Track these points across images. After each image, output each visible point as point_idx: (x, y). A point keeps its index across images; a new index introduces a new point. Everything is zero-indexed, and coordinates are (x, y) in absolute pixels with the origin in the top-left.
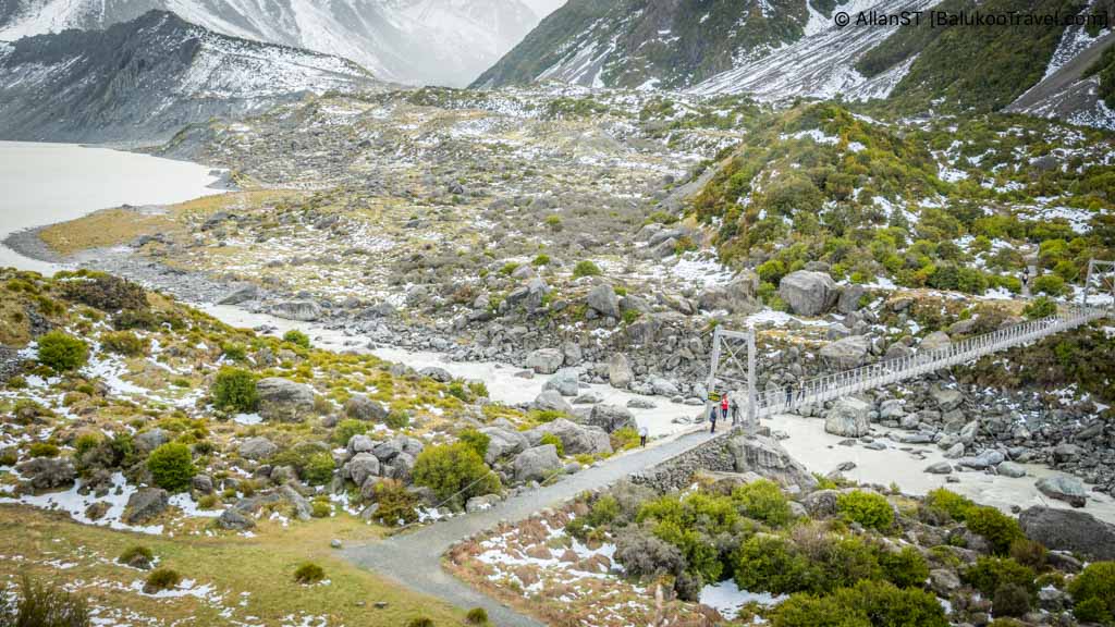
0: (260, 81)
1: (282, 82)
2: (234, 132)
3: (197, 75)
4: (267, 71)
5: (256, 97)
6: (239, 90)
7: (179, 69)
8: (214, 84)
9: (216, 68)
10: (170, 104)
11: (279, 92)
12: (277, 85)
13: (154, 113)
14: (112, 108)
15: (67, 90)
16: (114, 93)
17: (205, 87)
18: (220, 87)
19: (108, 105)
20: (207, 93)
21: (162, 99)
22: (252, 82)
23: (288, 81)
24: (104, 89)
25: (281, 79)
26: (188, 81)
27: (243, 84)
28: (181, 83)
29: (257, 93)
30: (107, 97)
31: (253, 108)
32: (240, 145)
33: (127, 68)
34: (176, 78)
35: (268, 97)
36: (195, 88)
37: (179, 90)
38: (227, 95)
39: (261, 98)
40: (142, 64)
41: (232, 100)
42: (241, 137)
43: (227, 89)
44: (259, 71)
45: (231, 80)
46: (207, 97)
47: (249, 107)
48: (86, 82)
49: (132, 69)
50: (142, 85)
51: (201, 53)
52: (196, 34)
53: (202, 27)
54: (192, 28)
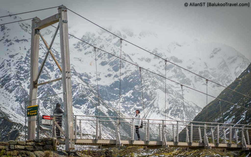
51: (19, 137)
52: (17, 128)
53: (20, 124)
54: (15, 125)
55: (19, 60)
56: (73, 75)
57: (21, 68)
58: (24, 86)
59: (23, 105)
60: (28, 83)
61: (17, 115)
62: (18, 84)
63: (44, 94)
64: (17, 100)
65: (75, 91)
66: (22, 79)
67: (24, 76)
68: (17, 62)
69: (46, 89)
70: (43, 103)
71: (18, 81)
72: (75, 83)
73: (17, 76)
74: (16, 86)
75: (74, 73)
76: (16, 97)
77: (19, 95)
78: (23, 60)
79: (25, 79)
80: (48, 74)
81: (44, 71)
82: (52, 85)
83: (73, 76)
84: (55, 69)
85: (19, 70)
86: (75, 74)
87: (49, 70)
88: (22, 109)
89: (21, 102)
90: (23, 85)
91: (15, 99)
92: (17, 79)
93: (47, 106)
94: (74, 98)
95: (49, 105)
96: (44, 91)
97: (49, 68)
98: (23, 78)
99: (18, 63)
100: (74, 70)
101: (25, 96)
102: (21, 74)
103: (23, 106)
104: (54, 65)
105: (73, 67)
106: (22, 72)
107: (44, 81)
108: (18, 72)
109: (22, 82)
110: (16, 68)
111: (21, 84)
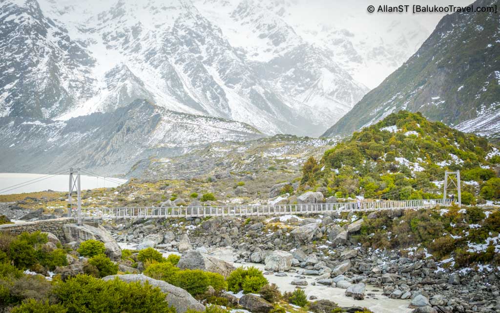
0: (193, 137)
1: (205, 137)
2: (160, 163)
3: (158, 134)
4: (198, 131)
5: (189, 147)
6: (181, 143)
7: (149, 132)
8: (167, 140)
9: (170, 130)
10: (141, 152)
11: (203, 143)
12: (203, 139)
13: (133, 157)
14: (111, 154)
15: (88, 146)
16: (112, 146)
17: (162, 141)
18: (170, 142)
19: (108, 153)
20: (162, 145)
21: (138, 149)
22: (189, 138)
23: (210, 137)
24: (107, 144)
25: (205, 135)
26: (153, 139)
27: (183, 139)
28: (149, 140)
29: (190, 144)
30: (108, 148)
31: (187, 152)
32: (162, 170)
33: (120, 132)
34: (146, 137)
35: (197, 146)
36: (156, 142)
37: (147, 144)
38: (173, 146)
39: (193, 147)
40: (128, 130)
41: (176, 148)
42: (164, 165)
43: (174, 142)
44: (193, 131)
45: (177, 137)
46: (162, 147)
47: (185, 152)
48: (98, 141)
49: (123, 133)
50: (127, 142)
51: (161, 122)
52: (159, 111)
53: (163, 107)
54: (157, 108)
55: (166, 31)
56: (226, 49)
57: (168, 41)
58: (171, 61)
59: (169, 82)
60: (175, 58)
61: (162, 94)
62: (164, 59)
63: (193, 71)
64: (163, 77)
65: (228, 68)
66: (169, 54)
67: (171, 50)
68: (163, 34)
69: (195, 66)
70: (192, 81)
71: (164, 55)
72: (228, 59)
73: (163, 49)
74: (162, 61)
75: (227, 47)
76: (162, 73)
77: (165, 72)
78: (171, 31)
79: (173, 53)
80: (198, 47)
81: (194, 44)
82: (202, 61)
83: (226, 51)
84: (206, 43)
85: (166, 43)
86: (229, 48)
87: (199, 44)
88: (168, 87)
89: (167, 79)
90: (169, 60)
91: (161, 76)
92: (164, 53)
93: (196, 84)
94: (227, 76)
95: (198, 84)
96: (193, 68)
97: (199, 41)
98: (171, 52)
99: (165, 35)
100: (228, 44)
101: (172, 72)
102: (167, 47)
103: (169, 85)
104: (205, 38)
105: (227, 40)
106: (169, 45)
107: (193, 56)
108: (165, 45)
109: (168, 56)
110: (163, 41)
111: (167, 58)
